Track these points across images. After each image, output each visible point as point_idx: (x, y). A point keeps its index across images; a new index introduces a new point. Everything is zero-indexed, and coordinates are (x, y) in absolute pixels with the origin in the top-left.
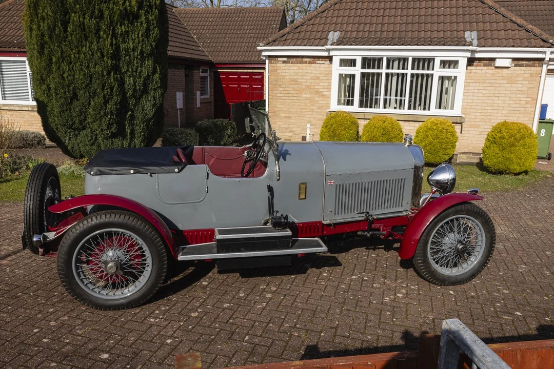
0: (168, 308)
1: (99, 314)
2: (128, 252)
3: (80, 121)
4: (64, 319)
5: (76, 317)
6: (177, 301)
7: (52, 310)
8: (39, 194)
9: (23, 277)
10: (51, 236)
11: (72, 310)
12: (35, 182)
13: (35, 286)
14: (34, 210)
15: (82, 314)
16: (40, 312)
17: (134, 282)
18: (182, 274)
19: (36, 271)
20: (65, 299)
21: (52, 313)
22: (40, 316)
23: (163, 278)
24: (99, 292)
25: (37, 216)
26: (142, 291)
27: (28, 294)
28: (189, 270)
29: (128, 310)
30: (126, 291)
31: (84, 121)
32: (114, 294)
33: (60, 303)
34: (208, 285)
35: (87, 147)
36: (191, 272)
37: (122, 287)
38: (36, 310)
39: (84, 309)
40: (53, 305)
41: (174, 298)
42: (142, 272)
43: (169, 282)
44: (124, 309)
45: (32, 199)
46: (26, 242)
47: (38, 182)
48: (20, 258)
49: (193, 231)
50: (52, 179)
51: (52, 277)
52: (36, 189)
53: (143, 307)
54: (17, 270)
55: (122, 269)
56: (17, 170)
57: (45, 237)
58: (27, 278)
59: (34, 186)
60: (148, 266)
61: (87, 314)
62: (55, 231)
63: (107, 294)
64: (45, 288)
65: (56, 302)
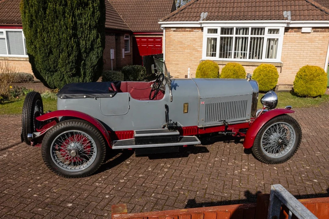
0: (106, 177)
1: (66, 180)
2: (83, 144)
3: (54, 67)
4: (46, 183)
5: (53, 182)
6: (112, 173)
7: (39, 178)
8: (31, 110)
9: (22, 158)
10: (38, 134)
11: (50, 178)
12: (28, 103)
13: (29, 164)
14: (28, 119)
15: (56, 180)
16: (32, 179)
17: (86, 162)
18: (115, 157)
19: (30, 155)
20: (46, 171)
21: (38, 180)
22: (32, 181)
23: (104, 159)
24: (66, 168)
25: (30, 123)
27: (25, 168)
28: (119, 155)
29: (83, 178)
30: (82, 167)
31: (57, 67)
32: (75, 169)
33: (43, 174)
34: (130, 164)
35: (58, 82)
36: (120, 156)
37: (80, 165)
38: (29, 178)
39: (57, 177)
40: (39, 175)
41: (110, 171)
42: (91, 156)
43: (107, 162)
44: (81, 177)
45: (26, 112)
46: (23, 138)
47: (30, 103)
48: (20, 147)
50: (38, 101)
51: (39, 159)
52: (29, 107)
53: (92, 176)
54: (18, 155)
55: (80, 154)
56: (17, 95)
57: (34, 135)
58: (24, 159)
59: (27, 105)
60: (95, 152)
61: (59, 181)
62: (40, 132)
63: (71, 169)
64: (35, 165)
65: (41, 173)
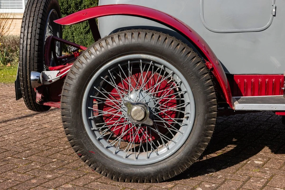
0: (214, 185)
1: (115, 185)
2: (158, 95)
4: (67, 187)
5: (83, 186)
6: (226, 180)
7: (49, 176)
9: (14, 143)
10: (53, 75)
11: (76, 178)
12: (35, 5)
13: (28, 152)
14: (33, 40)
15: (92, 183)
16: (35, 177)
17: (166, 142)
18: (220, 151)
19: (29, 137)
20: (66, 166)
21: (49, 180)
22: (34, 181)
24: (116, 153)
25: (36, 49)
26: (178, 156)
27: (19, 158)
28: (229, 147)
29: (155, 184)
30: (154, 154)
32: (137, 158)
33: (60, 170)
34: (264, 164)
36: (232, 150)
37: (149, 150)
38: (29, 175)
39: (93, 178)
40: (52, 171)
41: (220, 175)
43: (205, 158)
44: (150, 182)
45: (31, 25)
46: (20, 90)
47: (38, 5)
48: (10, 126)
49: (249, 77)
50: (52, 12)
51: (49, 144)
52: (36, 14)
53: (177, 182)
54: (6, 136)
55: (152, 117)
58: (18, 143)
59: (33, 10)
60: (188, 118)
61: (98, 184)
62: (58, 70)
63: (127, 157)
64: (41, 154)
65: (54, 169)
